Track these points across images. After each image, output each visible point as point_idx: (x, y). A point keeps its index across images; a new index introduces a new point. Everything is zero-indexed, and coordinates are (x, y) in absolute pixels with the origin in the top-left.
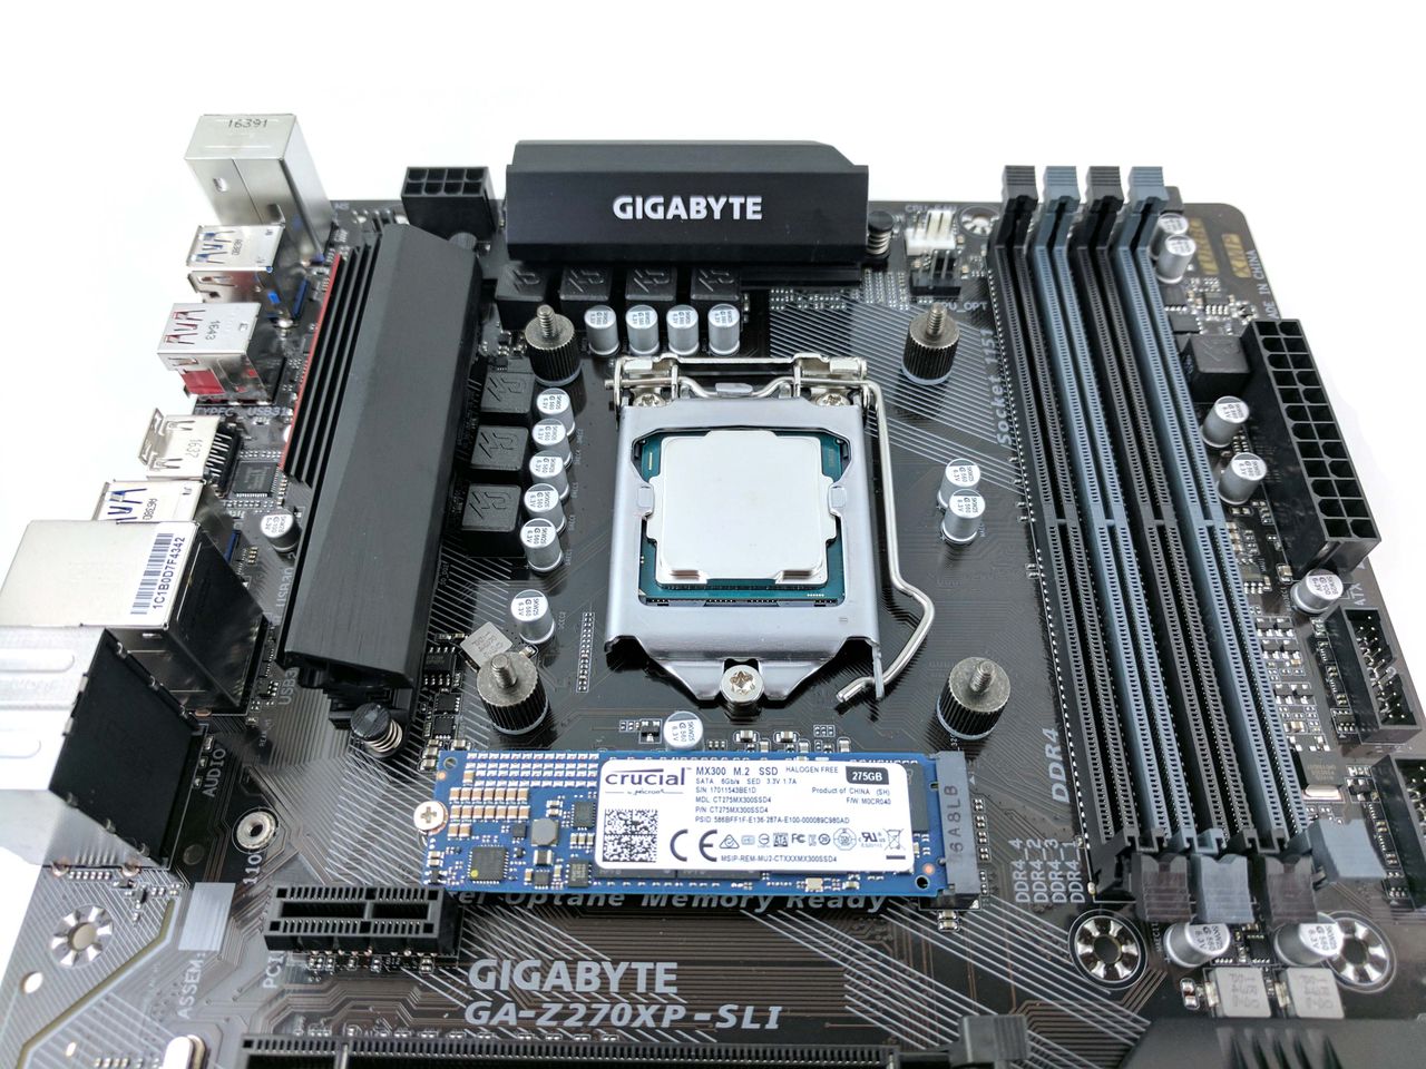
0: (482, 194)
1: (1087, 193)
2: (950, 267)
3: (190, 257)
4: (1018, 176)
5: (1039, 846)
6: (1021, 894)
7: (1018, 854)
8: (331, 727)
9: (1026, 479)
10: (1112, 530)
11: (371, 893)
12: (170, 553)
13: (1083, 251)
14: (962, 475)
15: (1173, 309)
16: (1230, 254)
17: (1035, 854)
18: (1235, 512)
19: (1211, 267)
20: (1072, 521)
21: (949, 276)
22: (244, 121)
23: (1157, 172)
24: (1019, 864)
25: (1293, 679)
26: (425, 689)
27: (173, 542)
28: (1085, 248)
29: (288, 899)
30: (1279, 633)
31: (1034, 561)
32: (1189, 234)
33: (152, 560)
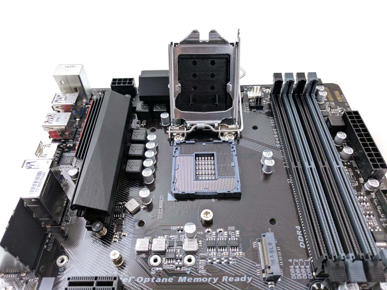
0: (132, 85)
1: (296, 80)
2: (260, 101)
3: (53, 101)
4: (277, 75)
5: (297, 261)
6: (293, 276)
7: (291, 264)
8: (86, 229)
9: (285, 156)
10: (311, 168)
11: (96, 278)
12: (41, 176)
13: (296, 95)
14: (268, 154)
15: (322, 110)
16: (336, 96)
17: (296, 264)
18: (346, 164)
19: (332, 99)
20: (300, 167)
21: (260, 103)
22: (69, 66)
23: (315, 73)
24: (292, 267)
25: (368, 210)
26: (114, 218)
27: (42, 173)
28: (297, 95)
29: (71, 280)
30: (362, 197)
31: (289, 178)
32: (325, 90)
33: (36, 178)
